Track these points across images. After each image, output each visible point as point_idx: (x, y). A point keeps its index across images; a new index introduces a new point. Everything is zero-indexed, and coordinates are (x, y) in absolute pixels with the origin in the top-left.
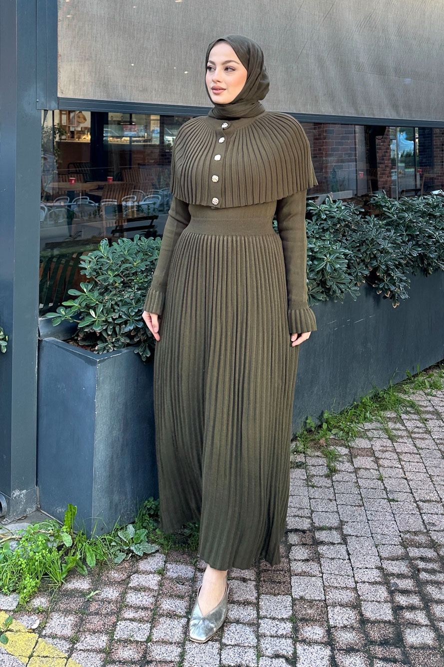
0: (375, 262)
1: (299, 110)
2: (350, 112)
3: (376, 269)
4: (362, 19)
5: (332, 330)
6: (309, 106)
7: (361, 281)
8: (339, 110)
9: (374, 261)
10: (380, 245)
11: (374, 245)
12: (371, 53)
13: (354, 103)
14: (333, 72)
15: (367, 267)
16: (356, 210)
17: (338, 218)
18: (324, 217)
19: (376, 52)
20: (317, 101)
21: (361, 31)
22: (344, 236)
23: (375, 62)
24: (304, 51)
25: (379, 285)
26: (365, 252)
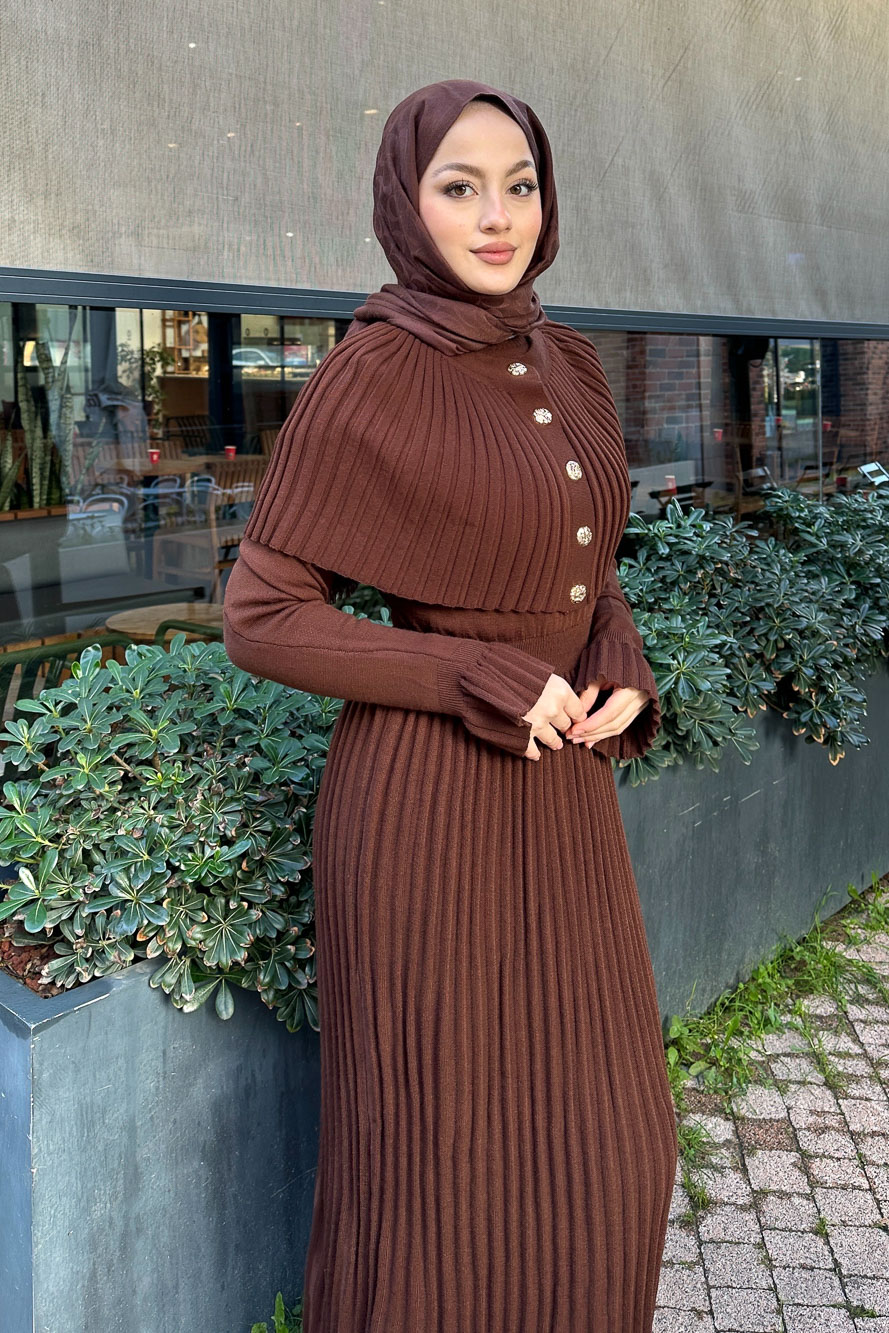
0: (788, 660)
1: (607, 303)
2: (722, 305)
3: (791, 677)
4: (752, 89)
5: (690, 828)
6: (628, 294)
7: (755, 706)
8: (699, 303)
9: (786, 657)
10: (798, 616)
11: (785, 619)
12: (771, 169)
13: (731, 286)
14: (684, 211)
15: (768, 670)
16: (736, 531)
17: (698, 555)
18: (664, 550)
19: (781, 167)
20: (647, 281)
21: (749, 118)
22: (712, 595)
23: (779, 192)
24: (619, 161)
25: (799, 713)
26: (765, 635)
